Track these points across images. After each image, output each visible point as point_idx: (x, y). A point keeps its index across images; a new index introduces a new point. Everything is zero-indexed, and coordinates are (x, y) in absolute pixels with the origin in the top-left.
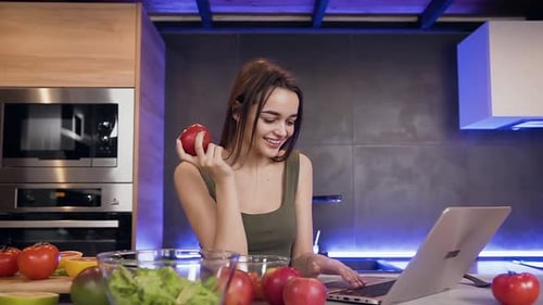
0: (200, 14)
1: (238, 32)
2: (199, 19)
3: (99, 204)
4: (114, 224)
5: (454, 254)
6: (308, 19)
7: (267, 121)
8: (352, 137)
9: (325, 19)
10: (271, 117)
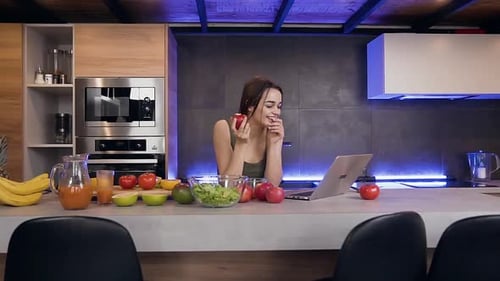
0: (201, 23)
1: (224, 35)
2: (199, 25)
3: (145, 149)
4: (155, 161)
5: (344, 177)
6: (271, 26)
7: (269, 107)
8: (299, 104)
9: (283, 26)
10: (270, 104)
